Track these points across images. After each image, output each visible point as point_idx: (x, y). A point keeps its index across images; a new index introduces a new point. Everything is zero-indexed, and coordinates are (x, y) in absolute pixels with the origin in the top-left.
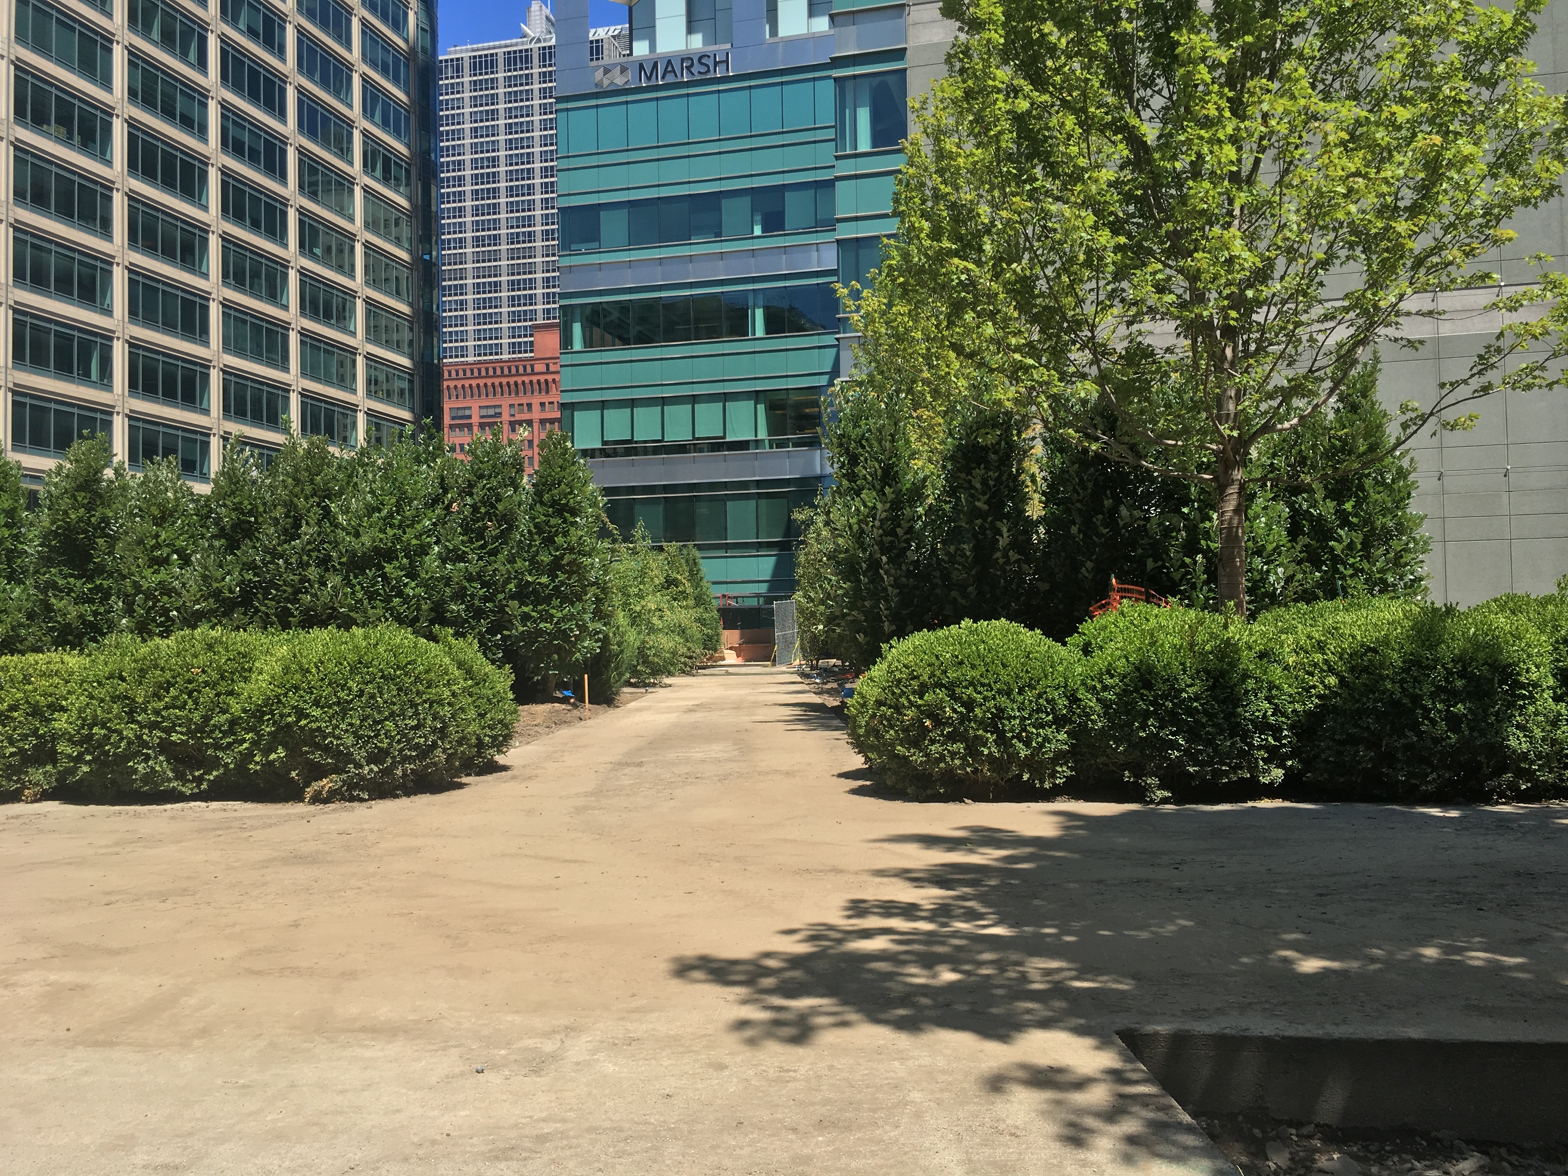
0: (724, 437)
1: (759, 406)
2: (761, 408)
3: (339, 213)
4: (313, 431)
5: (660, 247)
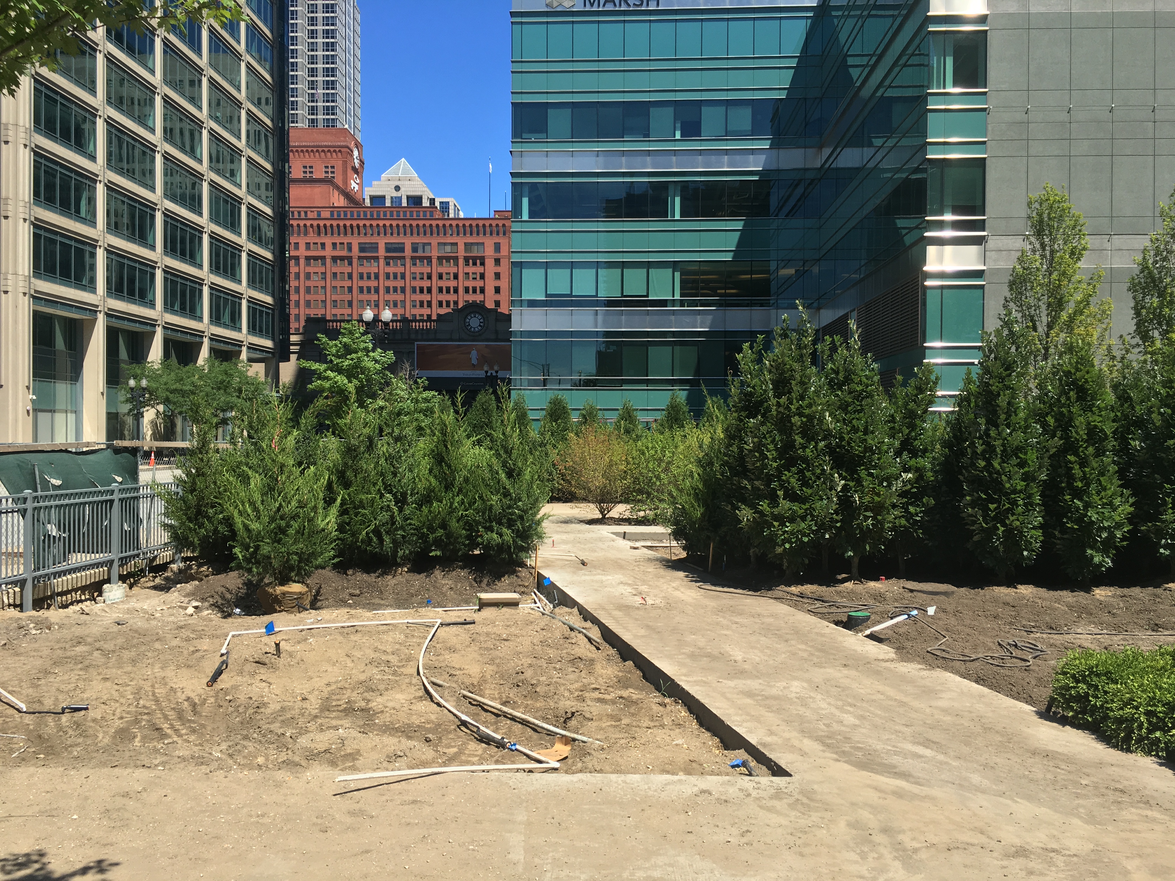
0: (647, 296)
1: (676, 273)
2: (677, 275)
3: (231, 83)
4: (216, 267)
5: (598, 141)
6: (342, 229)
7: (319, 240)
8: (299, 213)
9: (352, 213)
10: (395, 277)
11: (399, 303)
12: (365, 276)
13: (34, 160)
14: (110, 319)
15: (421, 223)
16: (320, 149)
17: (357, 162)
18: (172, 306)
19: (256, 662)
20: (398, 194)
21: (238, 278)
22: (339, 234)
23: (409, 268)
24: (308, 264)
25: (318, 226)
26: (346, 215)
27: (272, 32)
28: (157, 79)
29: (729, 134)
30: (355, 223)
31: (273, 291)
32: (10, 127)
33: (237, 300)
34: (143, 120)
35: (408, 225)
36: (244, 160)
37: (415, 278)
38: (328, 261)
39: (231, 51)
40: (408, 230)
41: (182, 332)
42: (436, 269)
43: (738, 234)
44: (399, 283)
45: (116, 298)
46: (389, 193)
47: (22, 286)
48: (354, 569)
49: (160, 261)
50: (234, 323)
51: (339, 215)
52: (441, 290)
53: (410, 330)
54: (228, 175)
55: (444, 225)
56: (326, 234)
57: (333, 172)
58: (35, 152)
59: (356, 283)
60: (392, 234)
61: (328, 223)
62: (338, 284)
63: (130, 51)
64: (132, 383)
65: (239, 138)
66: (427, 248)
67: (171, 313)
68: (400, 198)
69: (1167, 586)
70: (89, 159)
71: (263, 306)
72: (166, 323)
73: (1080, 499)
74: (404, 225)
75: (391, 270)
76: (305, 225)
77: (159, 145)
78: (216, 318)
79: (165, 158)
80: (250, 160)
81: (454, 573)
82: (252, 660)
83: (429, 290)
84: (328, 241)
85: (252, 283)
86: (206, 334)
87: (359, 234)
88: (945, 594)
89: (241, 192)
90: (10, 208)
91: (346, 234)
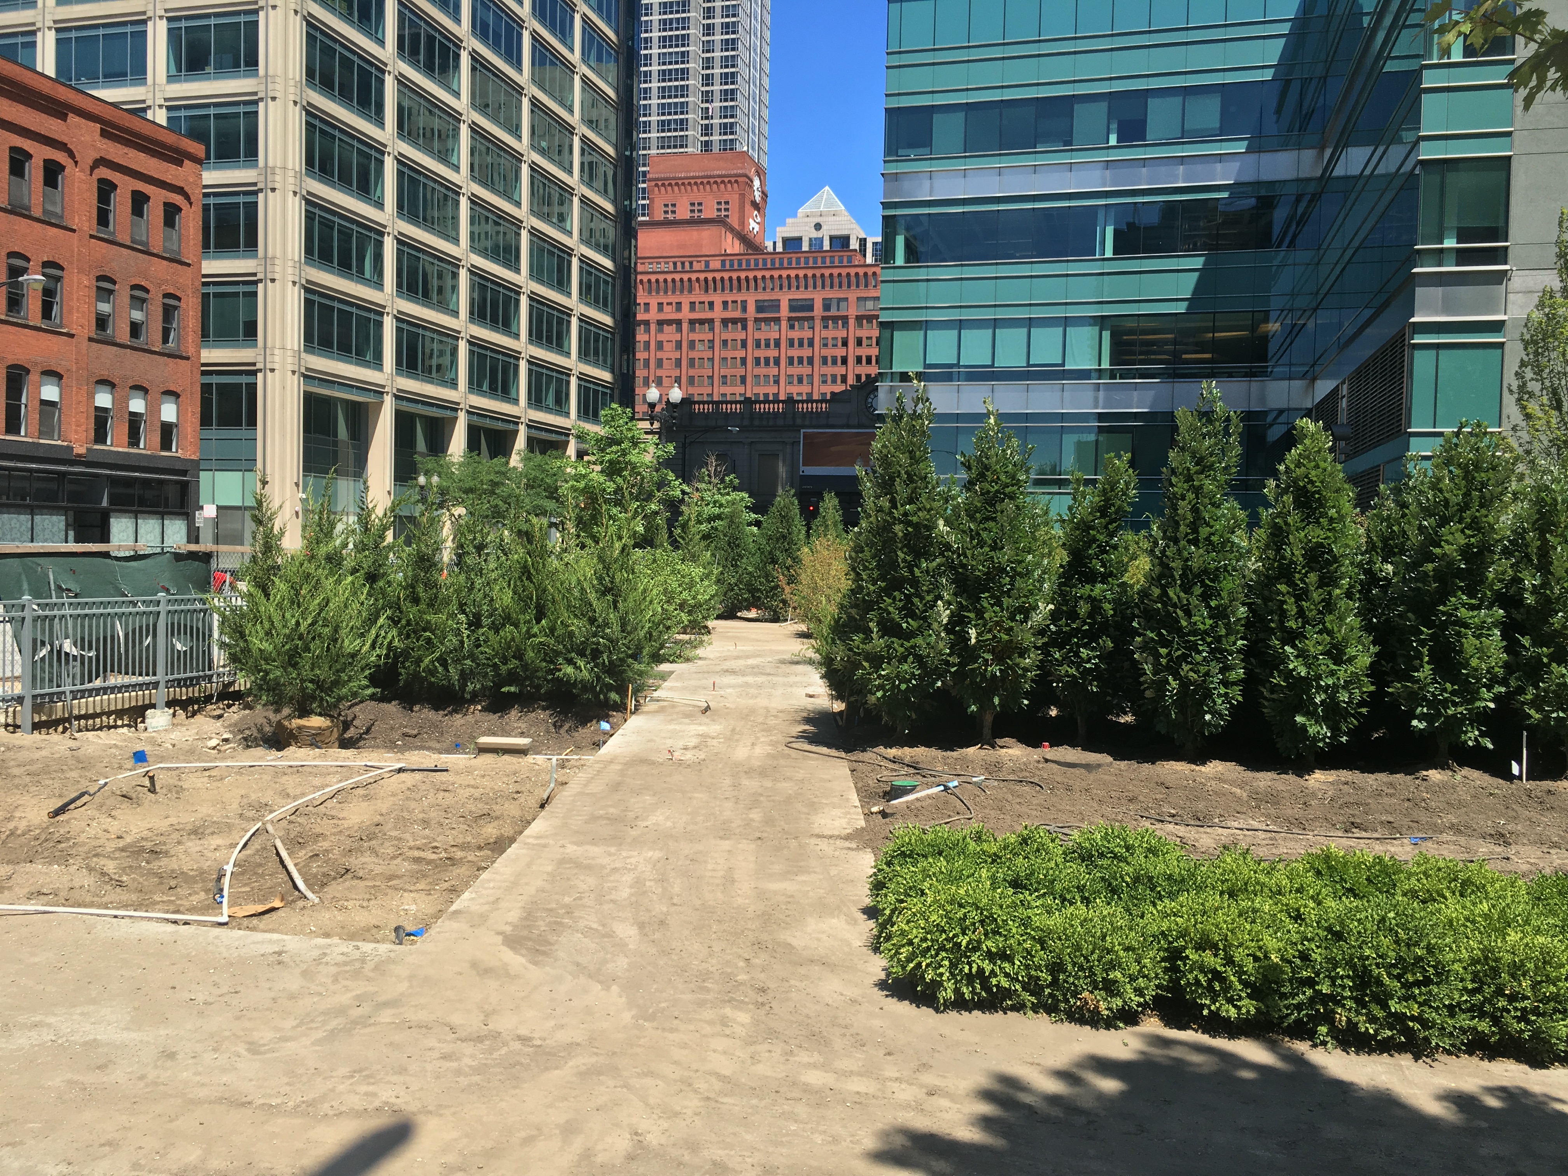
0: (1063, 365)
1: (1104, 333)
2: (1106, 335)
3: (562, 104)
4: (538, 335)
5: (1000, 155)
6: (735, 282)
7: (706, 299)
8: (683, 263)
9: (748, 261)
10: (801, 344)
11: (805, 378)
12: (763, 343)
13: (306, 210)
14: (400, 402)
15: (836, 272)
16: (712, 180)
17: (758, 196)
18: (480, 385)
19: (123, 796)
20: (819, 234)
21: (566, 349)
22: (731, 290)
23: (819, 333)
24: (692, 330)
25: (706, 279)
26: (740, 264)
27: (617, 33)
28: (462, 103)
29: (1187, 136)
30: (751, 275)
31: (613, 366)
32: (278, 171)
33: (564, 377)
34: (445, 156)
35: (818, 275)
36: (576, 200)
37: (826, 345)
38: (717, 324)
39: (561, 61)
40: (819, 283)
41: (491, 417)
42: (853, 332)
43: (1196, 275)
44: (806, 352)
45: (408, 377)
46: (807, 233)
47: (290, 363)
48: (422, 705)
49: (463, 330)
50: (560, 405)
51: (732, 265)
52: (859, 360)
53: (795, 414)
54: (554, 220)
55: (866, 274)
56: (715, 290)
57: (726, 210)
58: (306, 200)
59: (751, 353)
60: (798, 288)
61: (718, 276)
62: (729, 354)
63: (429, 69)
64: (422, 480)
65: (570, 173)
66: (843, 305)
67: (478, 395)
68: (821, 240)
69: (1425, 773)
70: (375, 206)
71: (599, 385)
72: (471, 406)
73: (1294, 646)
74: (814, 276)
75: (796, 334)
76: (690, 280)
77: (464, 185)
78: (536, 400)
79: (472, 202)
80: (584, 200)
81: (533, 714)
82: (118, 793)
83: (844, 361)
84: (717, 299)
85: (585, 354)
86: (522, 420)
87: (756, 289)
88: (1087, 767)
89: (572, 241)
90: (277, 269)
91: (740, 289)
